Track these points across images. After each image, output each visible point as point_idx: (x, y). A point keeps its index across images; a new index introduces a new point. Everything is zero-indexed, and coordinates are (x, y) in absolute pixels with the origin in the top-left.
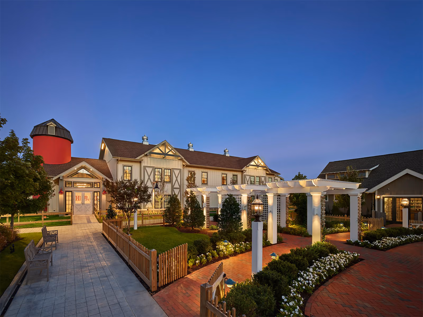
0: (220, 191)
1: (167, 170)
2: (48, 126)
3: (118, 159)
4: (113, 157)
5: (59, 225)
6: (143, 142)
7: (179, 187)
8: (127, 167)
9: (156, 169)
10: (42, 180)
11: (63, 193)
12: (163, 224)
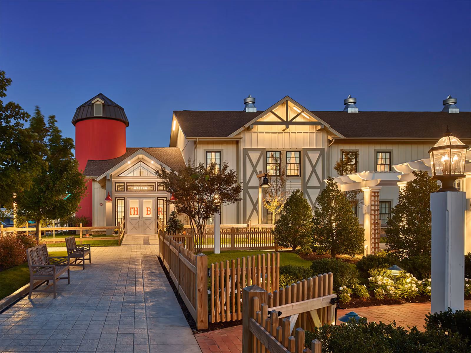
0: (405, 175)
1: (293, 153)
2: (93, 105)
3: (196, 141)
4: (187, 138)
5: (102, 245)
6: (245, 108)
7: (319, 185)
8: (213, 153)
9: (268, 153)
10: (71, 172)
11: (111, 200)
12: (274, 250)
